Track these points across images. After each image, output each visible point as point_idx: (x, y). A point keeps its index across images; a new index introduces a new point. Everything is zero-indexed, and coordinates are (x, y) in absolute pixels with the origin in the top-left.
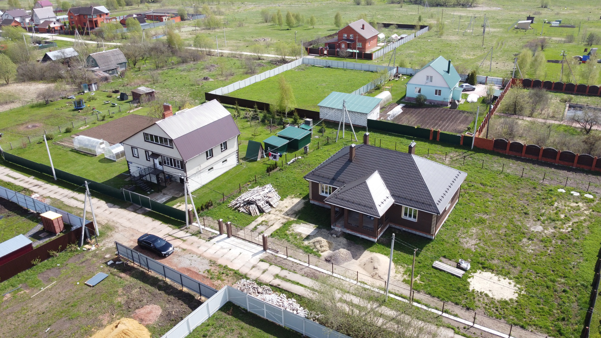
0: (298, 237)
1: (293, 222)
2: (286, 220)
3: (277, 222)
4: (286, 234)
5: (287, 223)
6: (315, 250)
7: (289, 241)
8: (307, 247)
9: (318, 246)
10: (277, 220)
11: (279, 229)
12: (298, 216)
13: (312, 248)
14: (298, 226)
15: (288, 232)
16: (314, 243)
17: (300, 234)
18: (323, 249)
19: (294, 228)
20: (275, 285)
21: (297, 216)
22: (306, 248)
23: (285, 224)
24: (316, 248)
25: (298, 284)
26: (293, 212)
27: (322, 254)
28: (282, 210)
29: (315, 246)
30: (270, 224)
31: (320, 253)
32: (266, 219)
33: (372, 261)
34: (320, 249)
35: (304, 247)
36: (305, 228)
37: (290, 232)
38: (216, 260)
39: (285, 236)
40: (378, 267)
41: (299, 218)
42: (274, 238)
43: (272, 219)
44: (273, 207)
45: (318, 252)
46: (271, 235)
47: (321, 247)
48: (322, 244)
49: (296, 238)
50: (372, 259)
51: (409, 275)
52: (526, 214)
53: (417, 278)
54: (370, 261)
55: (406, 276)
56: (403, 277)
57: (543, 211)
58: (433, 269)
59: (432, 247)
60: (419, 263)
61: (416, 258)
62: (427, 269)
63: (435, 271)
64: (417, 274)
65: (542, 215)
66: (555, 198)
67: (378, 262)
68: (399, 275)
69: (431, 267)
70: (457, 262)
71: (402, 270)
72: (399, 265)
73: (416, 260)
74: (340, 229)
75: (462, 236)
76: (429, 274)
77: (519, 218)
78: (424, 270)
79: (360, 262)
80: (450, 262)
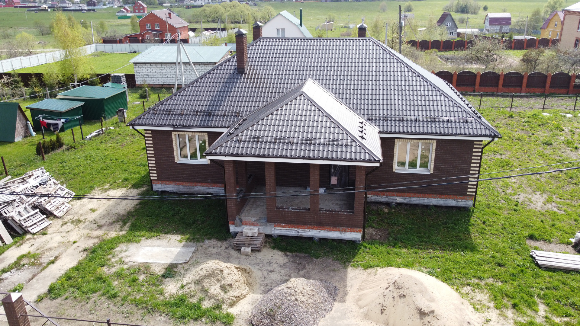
0: (142, 277)
1: (117, 241)
2: (96, 240)
3: (70, 251)
4: (100, 278)
5: (100, 247)
6: (206, 305)
7: (114, 296)
8: (180, 301)
9: (215, 290)
10: (67, 245)
11: (76, 269)
12: (128, 225)
13: (194, 301)
14: (133, 248)
15: (105, 269)
16: (197, 282)
17: (145, 268)
18: (232, 294)
19: (123, 254)
21: (125, 223)
22: (177, 305)
23: (92, 252)
24: (211, 298)
26: (114, 218)
27: (233, 311)
28: (82, 218)
29: (205, 291)
30: (44, 260)
31: (226, 309)
32: (32, 250)
33: (402, 292)
34: (223, 296)
35: (167, 304)
36: (156, 250)
37: (114, 270)
39: (99, 285)
40: (433, 306)
41: (134, 228)
42: (59, 300)
43: (53, 244)
44: (55, 217)
45: (218, 307)
46: (51, 290)
47: (224, 289)
48: (228, 280)
49: (134, 281)
50: (399, 288)
51: (515, 306)
52: (548, 144)
53: (542, 309)
54: (396, 293)
55: (510, 313)
56: (506, 317)
57: (562, 138)
58: (547, 274)
59: (484, 223)
60: (500, 265)
61: (482, 257)
62: (537, 276)
63: (557, 276)
64: (530, 300)
65: (571, 143)
66: (554, 122)
67: (423, 291)
68: (493, 314)
69: (536, 269)
70: (568, 244)
71: (482, 297)
72: (463, 285)
73: (485, 261)
74: (256, 230)
75: (508, 192)
76: (556, 288)
77: (548, 151)
78: (532, 281)
79: (360, 307)
80: (552, 245)
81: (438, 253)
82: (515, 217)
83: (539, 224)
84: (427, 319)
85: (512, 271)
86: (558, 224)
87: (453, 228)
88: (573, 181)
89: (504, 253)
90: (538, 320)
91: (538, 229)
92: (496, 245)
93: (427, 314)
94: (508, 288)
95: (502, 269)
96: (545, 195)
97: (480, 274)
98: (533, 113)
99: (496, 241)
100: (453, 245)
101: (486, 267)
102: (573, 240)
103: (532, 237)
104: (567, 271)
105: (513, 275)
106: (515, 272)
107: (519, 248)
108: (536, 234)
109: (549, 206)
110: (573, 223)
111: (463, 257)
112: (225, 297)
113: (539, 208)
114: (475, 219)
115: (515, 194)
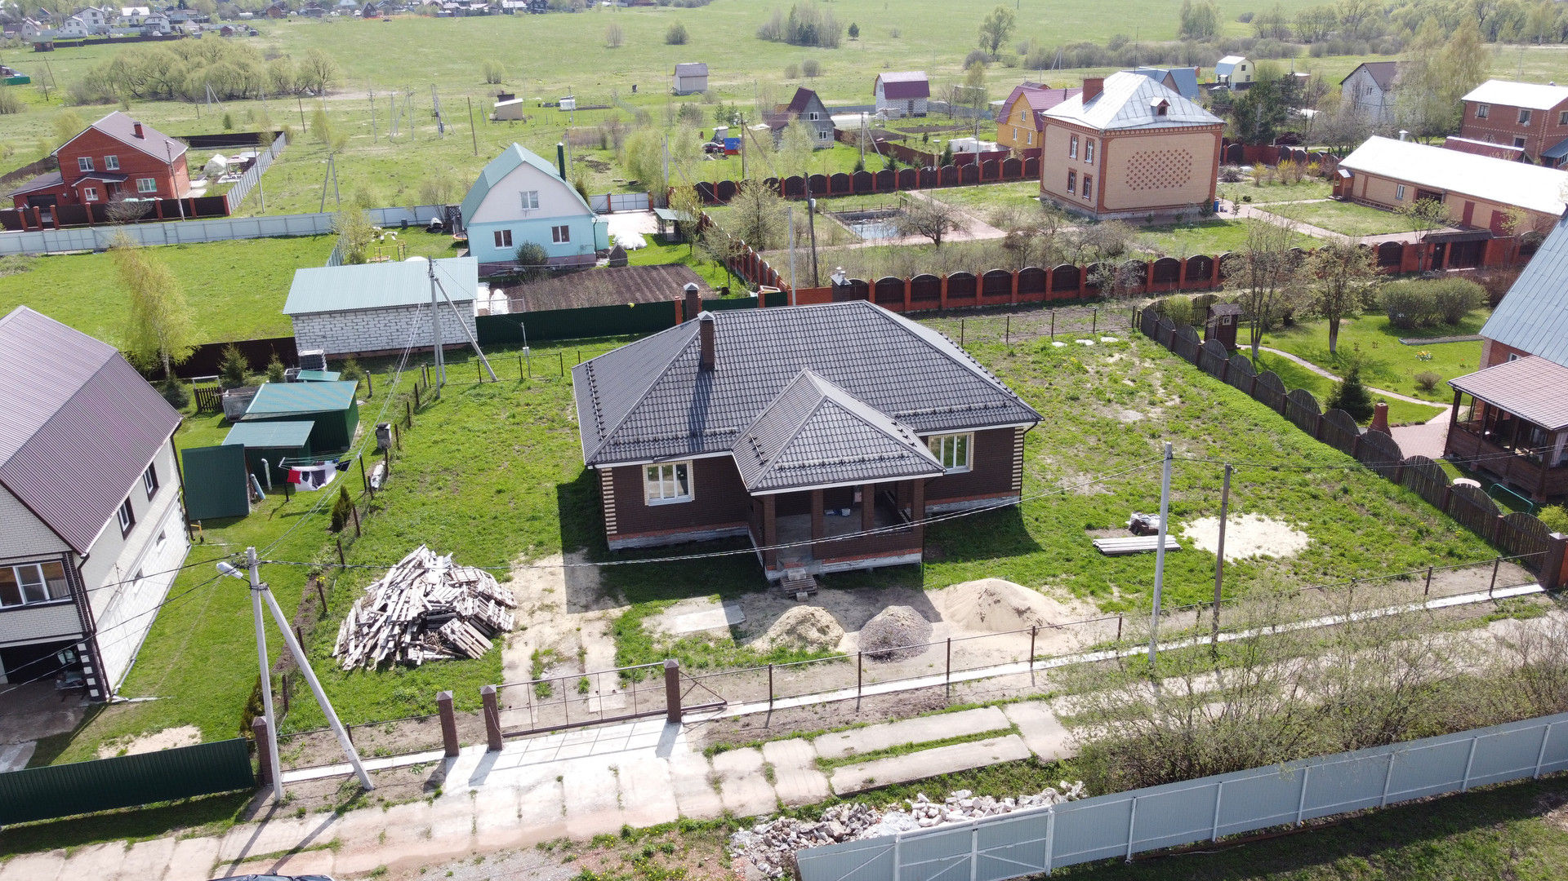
1: (631, 617)
2: (604, 622)
3: (587, 638)
5: (619, 627)
6: (810, 650)
7: (704, 665)
8: (778, 654)
9: (813, 634)
10: (573, 633)
11: (622, 653)
12: (621, 598)
13: (796, 649)
14: (661, 619)
15: (658, 646)
16: (789, 632)
17: (703, 636)
18: (832, 634)
19: (660, 629)
20: (857, 788)
21: (616, 599)
22: (774, 658)
23: (616, 634)
24: (812, 643)
25: (910, 748)
26: (592, 594)
27: (840, 649)
28: (548, 603)
29: (801, 637)
30: (570, 653)
31: (831, 649)
33: (995, 597)
34: (823, 638)
35: (765, 659)
36: (691, 616)
37: (669, 644)
38: (561, 834)
40: (1028, 604)
41: (633, 601)
43: (553, 637)
45: (823, 649)
46: (624, 676)
47: (822, 631)
48: (823, 622)
50: (992, 595)
51: (1092, 593)
52: (1075, 399)
53: (1116, 591)
54: (991, 600)
55: (1090, 599)
56: (1088, 603)
57: (1089, 385)
58: (1112, 560)
59: (1037, 520)
60: (1068, 560)
61: (1048, 555)
62: (1104, 563)
63: (1122, 560)
64: (1103, 585)
65: (1101, 392)
66: (1072, 359)
67: (1015, 593)
68: (1077, 603)
69: (1103, 557)
70: (1125, 527)
71: (1061, 591)
72: (1041, 585)
73: (1052, 559)
74: (803, 571)
75: (1049, 477)
76: (1123, 571)
77: (1076, 410)
78: (1101, 569)
79: (958, 622)
80: (1110, 531)
81: (1004, 560)
82: (1066, 508)
83: (1092, 511)
84: (1025, 615)
85: (1080, 563)
86: (1111, 508)
87: (1008, 532)
88: (1115, 451)
89: (1067, 548)
90: (1115, 601)
91: (1093, 517)
92: (1058, 541)
93: (1025, 612)
94: (1082, 579)
95: (1071, 563)
96: (1089, 476)
97: (1052, 572)
98: (1041, 345)
99: (1055, 537)
100: (1015, 549)
101: (1055, 564)
102: (1129, 523)
103: (1089, 527)
104: (1130, 554)
105: (1083, 567)
106: (1084, 563)
107: (1080, 540)
108: (1093, 522)
109: (1097, 488)
110: (1125, 504)
111: (1031, 558)
112: (827, 638)
113: (1087, 493)
114: (1027, 518)
115: (1057, 479)
